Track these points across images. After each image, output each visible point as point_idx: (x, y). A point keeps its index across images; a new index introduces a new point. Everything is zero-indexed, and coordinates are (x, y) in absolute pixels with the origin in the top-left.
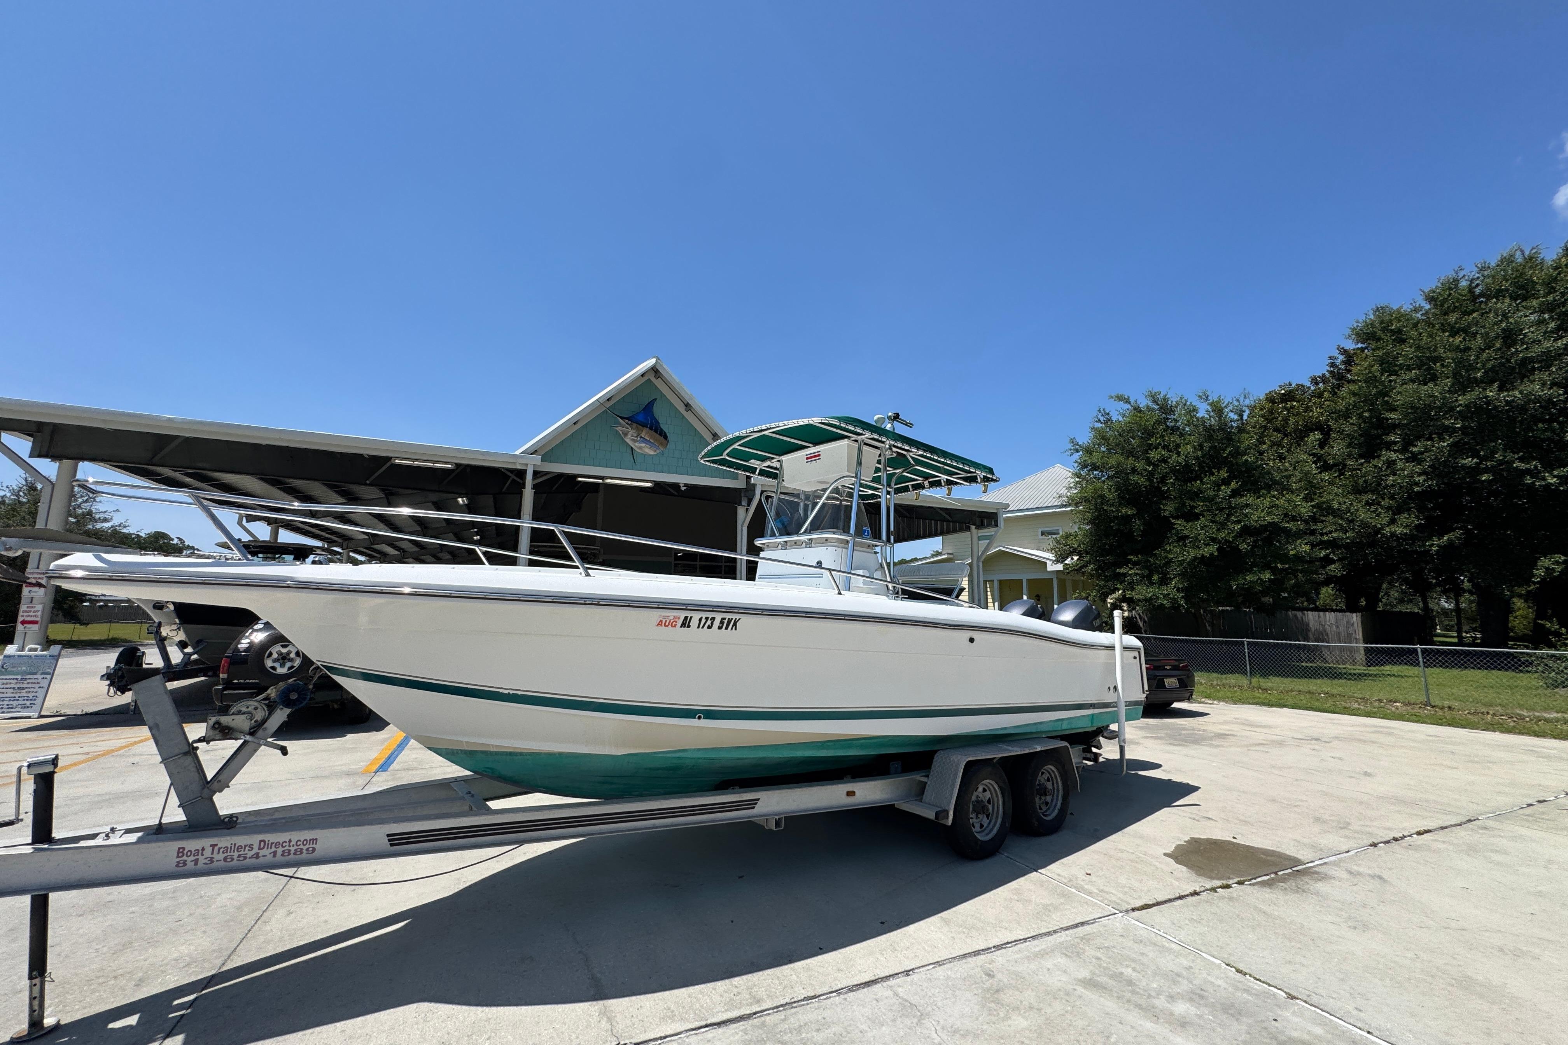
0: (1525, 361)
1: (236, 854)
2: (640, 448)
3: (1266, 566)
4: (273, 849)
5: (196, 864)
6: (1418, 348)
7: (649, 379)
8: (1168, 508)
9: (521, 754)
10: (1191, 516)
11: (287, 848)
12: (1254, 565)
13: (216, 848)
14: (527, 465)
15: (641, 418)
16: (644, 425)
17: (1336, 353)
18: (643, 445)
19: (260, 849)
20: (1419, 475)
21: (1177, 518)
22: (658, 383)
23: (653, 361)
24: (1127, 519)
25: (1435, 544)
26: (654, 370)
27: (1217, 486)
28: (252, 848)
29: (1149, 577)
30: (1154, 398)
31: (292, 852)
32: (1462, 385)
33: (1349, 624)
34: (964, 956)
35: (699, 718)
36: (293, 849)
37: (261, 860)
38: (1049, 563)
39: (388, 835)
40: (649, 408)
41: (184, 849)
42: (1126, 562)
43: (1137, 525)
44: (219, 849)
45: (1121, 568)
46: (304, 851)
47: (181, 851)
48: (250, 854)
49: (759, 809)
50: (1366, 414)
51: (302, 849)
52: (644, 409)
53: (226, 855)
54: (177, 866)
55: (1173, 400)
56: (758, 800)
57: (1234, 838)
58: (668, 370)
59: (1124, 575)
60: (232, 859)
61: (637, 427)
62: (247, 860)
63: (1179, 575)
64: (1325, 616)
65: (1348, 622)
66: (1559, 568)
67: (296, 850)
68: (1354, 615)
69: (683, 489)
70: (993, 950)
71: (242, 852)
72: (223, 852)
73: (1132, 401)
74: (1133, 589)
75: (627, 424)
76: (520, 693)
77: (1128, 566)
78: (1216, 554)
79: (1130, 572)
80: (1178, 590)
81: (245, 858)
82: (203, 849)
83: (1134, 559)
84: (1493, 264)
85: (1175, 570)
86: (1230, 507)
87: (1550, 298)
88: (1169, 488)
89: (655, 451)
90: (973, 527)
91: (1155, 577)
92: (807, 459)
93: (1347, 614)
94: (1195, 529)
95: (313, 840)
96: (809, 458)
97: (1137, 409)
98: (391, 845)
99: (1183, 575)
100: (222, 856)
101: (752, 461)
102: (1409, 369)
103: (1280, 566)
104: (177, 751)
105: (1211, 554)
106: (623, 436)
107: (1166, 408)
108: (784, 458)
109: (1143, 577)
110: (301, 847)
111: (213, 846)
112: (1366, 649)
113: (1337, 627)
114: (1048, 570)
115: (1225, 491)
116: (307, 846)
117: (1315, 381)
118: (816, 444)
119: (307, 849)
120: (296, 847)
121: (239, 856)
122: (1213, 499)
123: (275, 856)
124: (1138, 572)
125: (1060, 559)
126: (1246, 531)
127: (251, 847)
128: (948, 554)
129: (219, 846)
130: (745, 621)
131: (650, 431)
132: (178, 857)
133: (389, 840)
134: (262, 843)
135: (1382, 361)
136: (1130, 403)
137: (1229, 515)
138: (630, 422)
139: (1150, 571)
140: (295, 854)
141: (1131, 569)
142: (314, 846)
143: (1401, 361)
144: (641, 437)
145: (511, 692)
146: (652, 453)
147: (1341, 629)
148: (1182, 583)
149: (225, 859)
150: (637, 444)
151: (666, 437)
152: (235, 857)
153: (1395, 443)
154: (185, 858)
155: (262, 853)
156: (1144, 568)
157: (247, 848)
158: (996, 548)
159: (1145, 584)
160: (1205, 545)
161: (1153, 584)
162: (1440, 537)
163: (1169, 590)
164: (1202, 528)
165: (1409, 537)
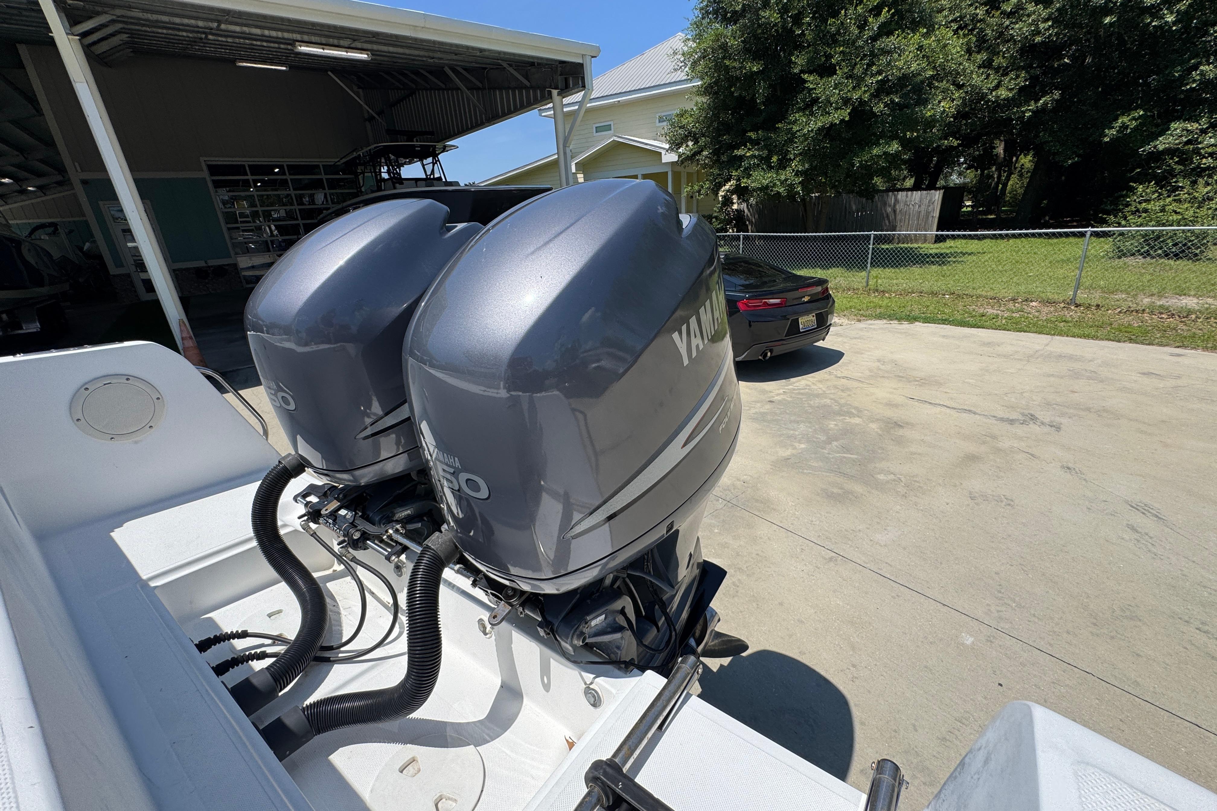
8: (799, 60)
10: (826, 69)
12: (881, 132)
21: (810, 72)
24: (750, 78)
25: (1028, 110)
29: (767, 159)
33: (931, 202)
38: (663, 152)
42: (745, 141)
43: (762, 90)
45: (738, 149)
59: (741, 158)
63: (800, 154)
64: (912, 195)
66: (1133, 125)
68: (938, 193)
74: (749, 176)
77: (746, 146)
78: (848, 120)
79: (748, 154)
80: (797, 174)
83: (754, 136)
86: (871, 53)
88: (803, 31)
90: (555, 92)
91: (775, 159)
93: (930, 192)
94: (827, 87)
99: (804, 153)
103: (910, 133)
105: (843, 121)
109: (761, 158)
113: (920, 206)
114: (662, 162)
124: (757, 153)
125: (675, 145)
126: (885, 87)
137: (869, 65)
139: (769, 151)
141: (749, 149)
147: (923, 207)
148: (803, 166)
156: (766, 147)
158: (610, 138)
159: (763, 169)
160: (836, 109)
161: (770, 168)
162: (1037, 101)
163: (787, 174)
164: (836, 86)
165: (1009, 102)
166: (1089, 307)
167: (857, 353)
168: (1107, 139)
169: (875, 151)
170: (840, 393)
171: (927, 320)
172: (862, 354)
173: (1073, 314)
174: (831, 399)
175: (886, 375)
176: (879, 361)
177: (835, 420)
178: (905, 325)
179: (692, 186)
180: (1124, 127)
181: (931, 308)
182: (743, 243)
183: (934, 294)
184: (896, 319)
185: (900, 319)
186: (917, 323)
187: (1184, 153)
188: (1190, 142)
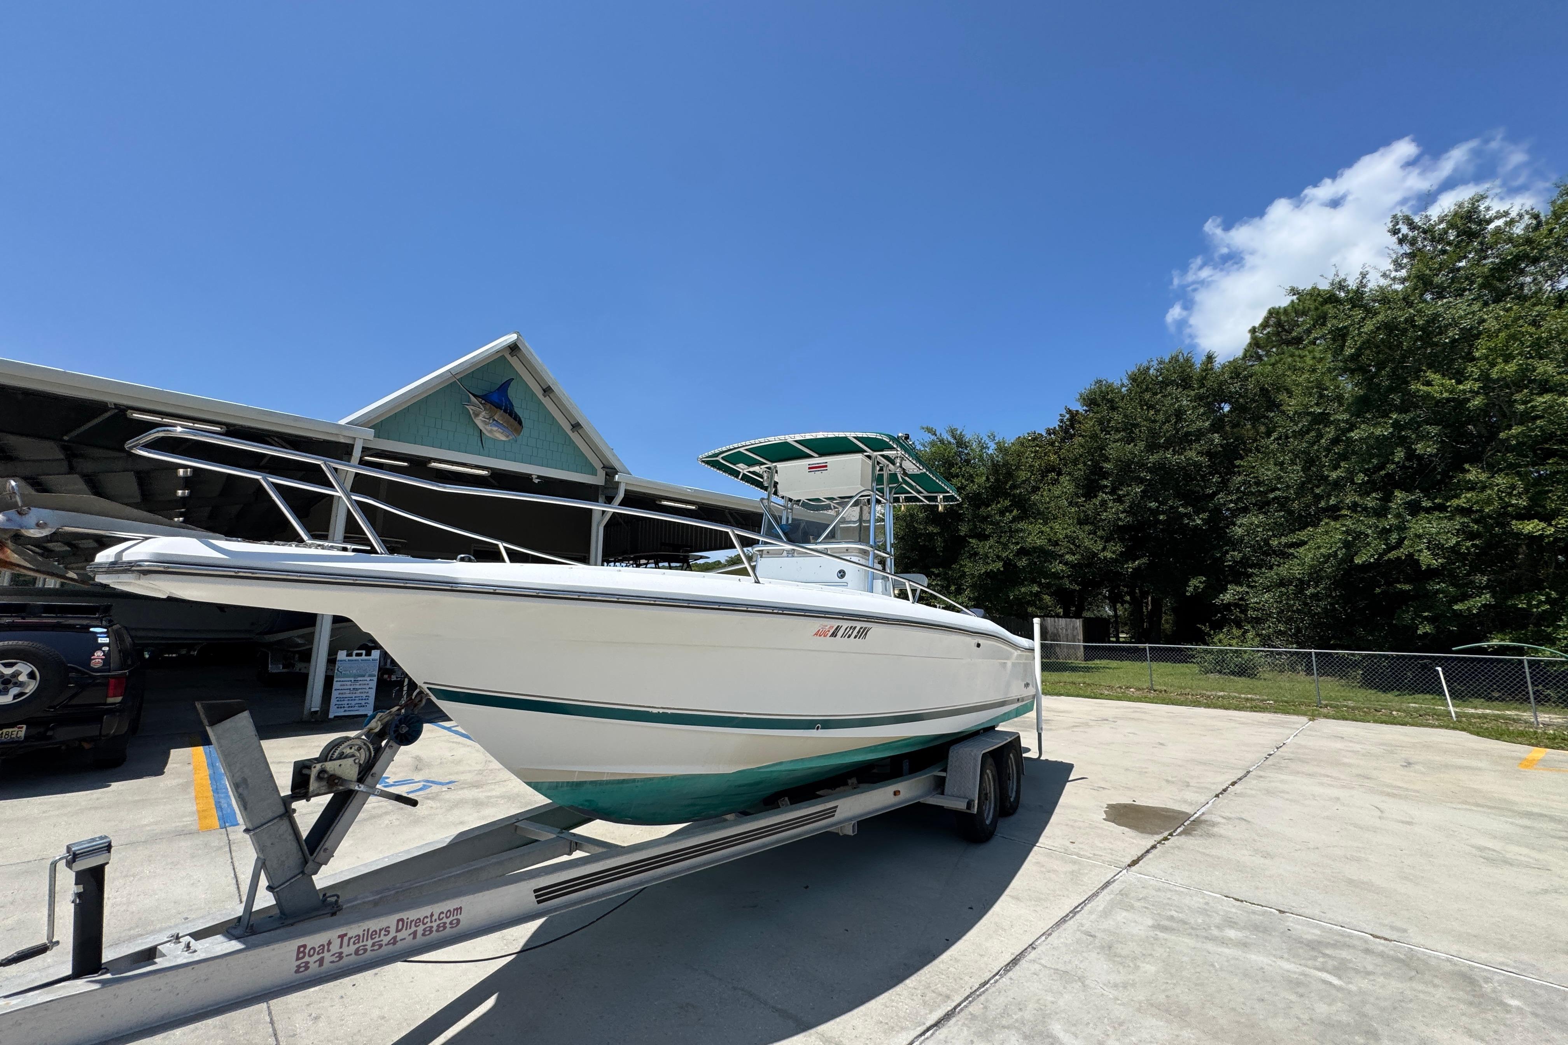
0: (1187, 434)
1: (370, 942)
2: (491, 431)
3: (1033, 581)
4: (413, 929)
5: (321, 965)
6: (1126, 416)
7: (503, 356)
8: (964, 529)
9: (634, 781)
10: (983, 537)
11: (429, 924)
12: (1025, 579)
13: (346, 939)
14: (355, 438)
15: (495, 398)
16: (499, 407)
17: (1064, 412)
18: (495, 428)
19: (398, 931)
20: (1122, 512)
21: (972, 537)
22: (514, 361)
23: (512, 337)
24: (931, 536)
25: (1130, 566)
26: (513, 348)
27: (1002, 513)
28: (389, 932)
30: (953, 433)
31: (434, 929)
32: (1152, 447)
33: (1074, 628)
34: (1058, 924)
35: (818, 728)
36: (434, 925)
37: (399, 945)
39: (535, 891)
40: (504, 387)
41: (305, 946)
43: (939, 543)
44: (350, 939)
46: (448, 925)
47: (301, 951)
48: (386, 939)
49: (839, 816)
50: (1089, 463)
51: (445, 923)
52: (498, 389)
53: (357, 946)
54: (297, 972)
55: (968, 436)
56: (836, 807)
57: (1134, 801)
58: (529, 349)
60: (365, 950)
61: (490, 408)
62: (384, 948)
64: (1059, 621)
65: (1073, 627)
66: (1202, 586)
67: (438, 926)
68: (1078, 620)
69: (536, 481)
70: (1071, 915)
71: (377, 939)
72: (354, 943)
73: (938, 434)
75: (481, 403)
76: (669, 711)
78: (1002, 569)
81: (381, 946)
82: (329, 943)
83: (936, 572)
84: (1167, 361)
86: (1010, 531)
87: (1202, 391)
88: (964, 512)
89: (507, 437)
91: (953, 588)
92: (809, 468)
93: (1074, 619)
94: (984, 547)
95: (457, 909)
96: (812, 468)
97: (942, 441)
98: (539, 902)
99: (973, 586)
100: (353, 948)
101: (741, 465)
102: (1117, 431)
103: (1043, 581)
104: (270, 815)
105: (998, 569)
106: (473, 416)
107: (961, 443)
108: (780, 466)
109: (942, 586)
110: (445, 920)
111: (342, 937)
112: (1085, 647)
113: (1066, 630)
115: (1009, 516)
116: (451, 918)
117: (1049, 432)
118: (821, 455)
119: (451, 923)
120: (438, 922)
121: (373, 945)
122: (998, 523)
123: (415, 937)
124: (939, 583)
126: (1022, 552)
127: (387, 930)
129: (349, 935)
130: (876, 630)
131: (504, 414)
132: (298, 959)
133: (537, 897)
134: (401, 923)
135: (1100, 422)
136: (936, 435)
137: (1010, 538)
138: (483, 402)
139: (949, 582)
140: (437, 931)
142: (459, 917)
143: (1112, 424)
144: (494, 420)
145: (661, 711)
146: (504, 438)
147: (1069, 631)
148: (974, 593)
149: (357, 952)
150: (489, 428)
151: (520, 423)
152: (369, 948)
153: (1106, 486)
154: (307, 959)
155: (400, 936)
156: (945, 579)
157: (383, 932)
160: (993, 562)
162: (1133, 562)
164: (990, 547)
165: (1115, 561)
166: (1161, 692)
168: (1188, 594)
173: (1153, 694)
180: (1197, 587)
181: (1071, 690)
183: (1073, 683)
187: (1241, 605)
188: (1241, 599)
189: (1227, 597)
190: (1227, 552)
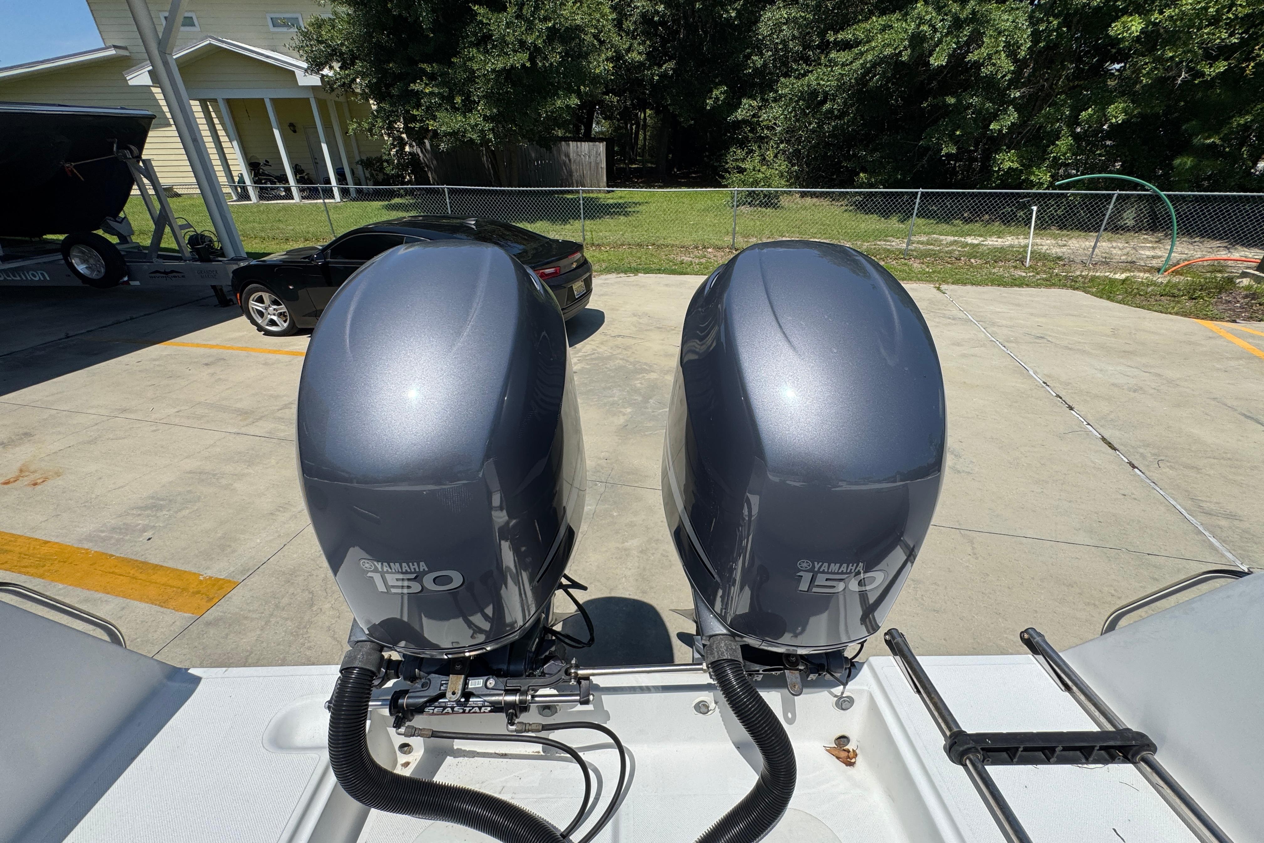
29: (449, 99)
33: (598, 155)
38: (297, 72)
42: (419, 75)
43: (425, 13)
45: (415, 82)
59: (417, 95)
63: (485, 97)
64: (581, 145)
65: (597, 152)
66: (722, 98)
68: (601, 144)
77: (422, 80)
79: (426, 91)
80: (486, 119)
83: (428, 68)
85: (478, 91)
91: (458, 100)
93: (596, 143)
99: (488, 97)
109: (442, 97)
112: (608, 172)
113: (589, 157)
114: (300, 84)
124: (436, 90)
125: (316, 65)
126: (554, 35)
128: (115, 47)
139: (450, 89)
141: (426, 85)
147: (592, 157)
148: (491, 110)
156: (443, 84)
158: (203, 40)
159: (446, 109)
160: (515, 51)
161: (455, 109)
162: (660, 66)
163: (474, 118)
164: (508, 25)
165: (641, 64)
167: (613, 309)
168: (708, 108)
169: (559, 103)
170: (625, 352)
171: (648, 271)
172: (618, 310)
174: (621, 359)
175: (648, 328)
176: (634, 315)
177: (637, 379)
178: (632, 278)
179: (359, 124)
180: (717, 99)
181: (643, 259)
182: (450, 198)
183: (640, 245)
184: (622, 272)
185: (625, 272)
186: (640, 274)
187: (752, 124)
188: (754, 116)
189: (740, 114)
190: (748, 57)
